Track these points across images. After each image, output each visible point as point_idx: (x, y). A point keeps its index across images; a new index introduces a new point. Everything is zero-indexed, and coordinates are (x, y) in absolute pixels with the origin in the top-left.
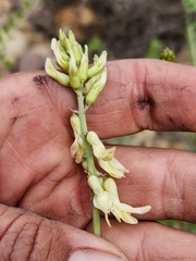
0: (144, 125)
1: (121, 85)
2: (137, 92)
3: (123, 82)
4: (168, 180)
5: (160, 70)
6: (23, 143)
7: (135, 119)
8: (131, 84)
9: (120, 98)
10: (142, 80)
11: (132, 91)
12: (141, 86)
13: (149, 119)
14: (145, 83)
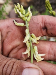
0: (44, 35)
1: (37, 23)
2: (42, 25)
3: (38, 22)
4: (50, 50)
5: (49, 19)
6: (10, 39)
7: (42, 33)
8: (40, 23)
9: (37, 27)
10: (44, 22)
11: (41, 25)
12: (44, 24)
13: (46, 33)
14: (45, 23)
